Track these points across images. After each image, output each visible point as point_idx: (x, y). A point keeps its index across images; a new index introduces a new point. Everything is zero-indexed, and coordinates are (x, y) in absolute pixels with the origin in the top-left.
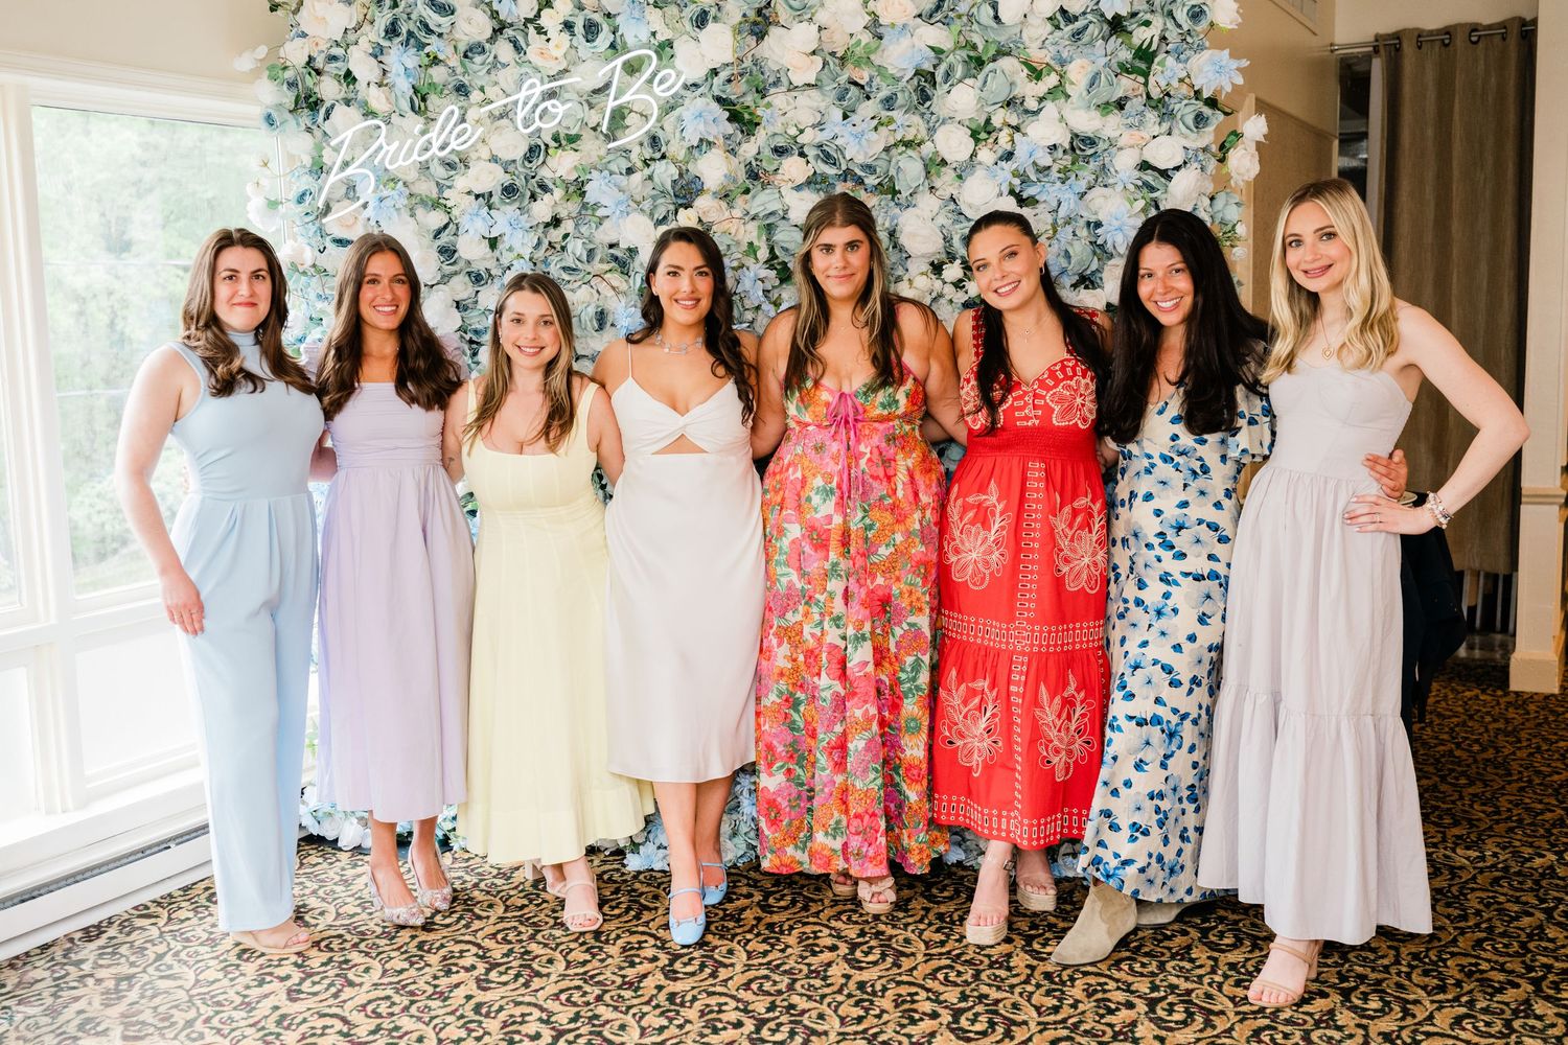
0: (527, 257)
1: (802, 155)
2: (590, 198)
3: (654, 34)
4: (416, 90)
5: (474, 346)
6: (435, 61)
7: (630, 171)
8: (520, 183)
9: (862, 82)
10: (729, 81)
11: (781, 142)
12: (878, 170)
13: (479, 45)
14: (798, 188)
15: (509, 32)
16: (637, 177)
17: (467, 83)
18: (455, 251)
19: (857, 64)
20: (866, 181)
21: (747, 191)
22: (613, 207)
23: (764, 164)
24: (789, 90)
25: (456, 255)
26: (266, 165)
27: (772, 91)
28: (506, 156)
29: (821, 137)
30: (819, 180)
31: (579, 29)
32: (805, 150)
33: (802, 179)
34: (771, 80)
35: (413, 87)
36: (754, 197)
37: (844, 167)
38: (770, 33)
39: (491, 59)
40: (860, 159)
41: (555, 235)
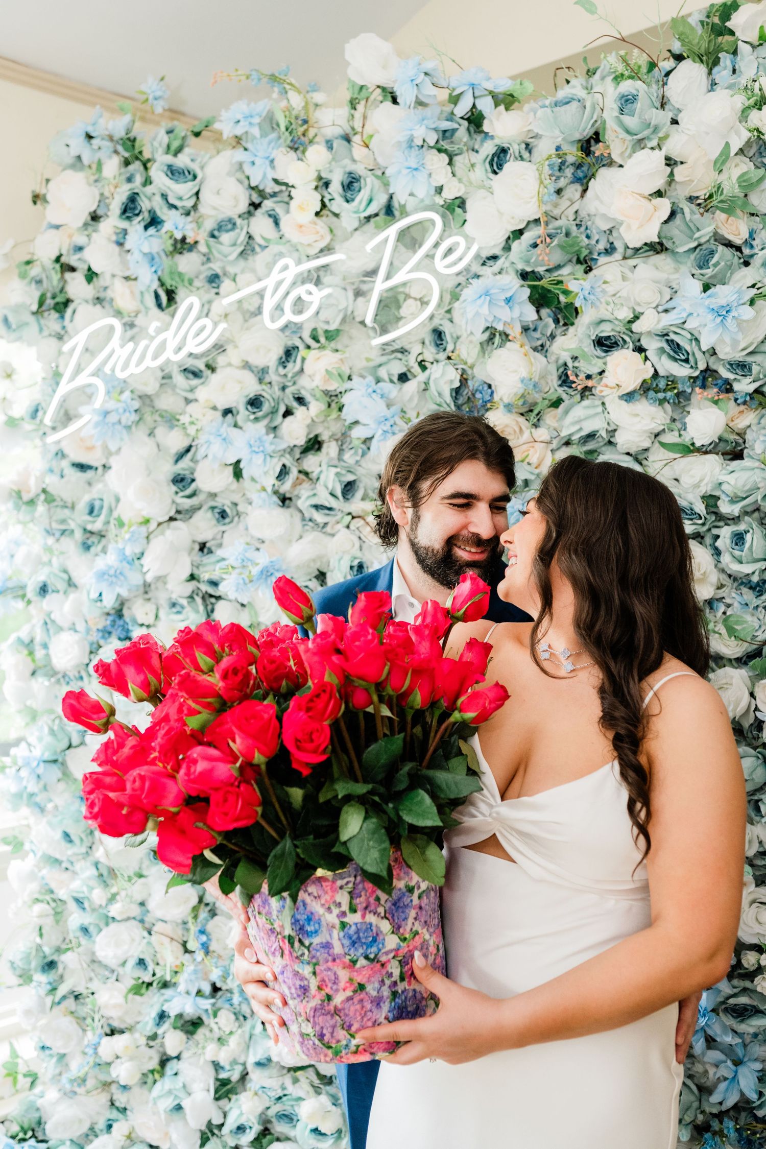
0: (269, 489)
1: (640, 350)
2: (349, 415)
3: (439, 190)
4: (162, 284)
5: (213, 600)
6: (182, 245)
7: (403, 378)
8: (270, 394)
9: (738, 241)
10: (535, 246)
11: (606, 330)
12: (755, 369)
13: (230, 220)
14: (629, 397)
15: (268, 204)
16: (411, 386)
17: (219, 271)
18: (193, 480)
19: (729, 211)
20: (736, 387)
21: (557, 403)
22: (373, 426)
23: (581, 364)
24: (625, 258)
25: (193, 485)
26: (9, 376)
27: (603, 260)
28: (259, 361)
29: (667, 320)
30: (662, 384)
31: (335, 188)
32: (644, 343)
33: (633, 384)
34: (601, 246)
35: (159, 279)
36: (567, 412)
37: (702, 366)
38: (598, 176)
39: (243, 237)
40: (727, 352)
41: (311, 462)
